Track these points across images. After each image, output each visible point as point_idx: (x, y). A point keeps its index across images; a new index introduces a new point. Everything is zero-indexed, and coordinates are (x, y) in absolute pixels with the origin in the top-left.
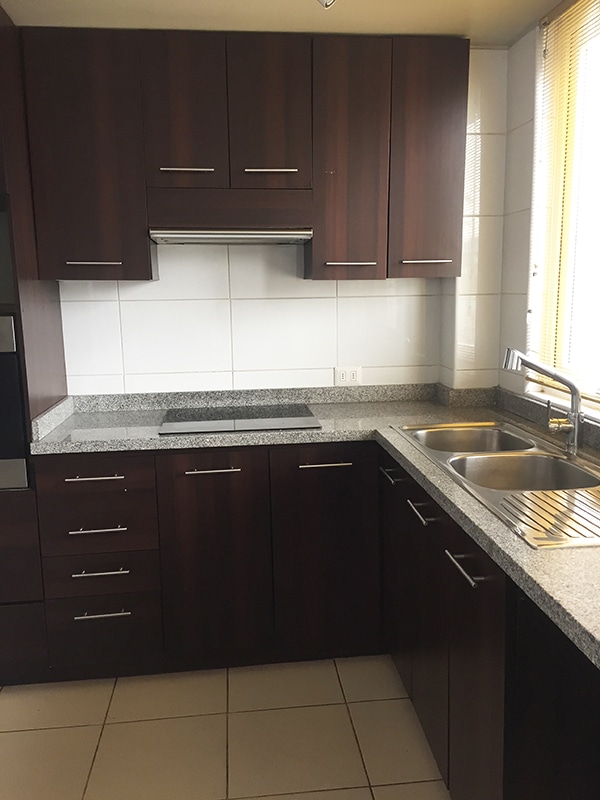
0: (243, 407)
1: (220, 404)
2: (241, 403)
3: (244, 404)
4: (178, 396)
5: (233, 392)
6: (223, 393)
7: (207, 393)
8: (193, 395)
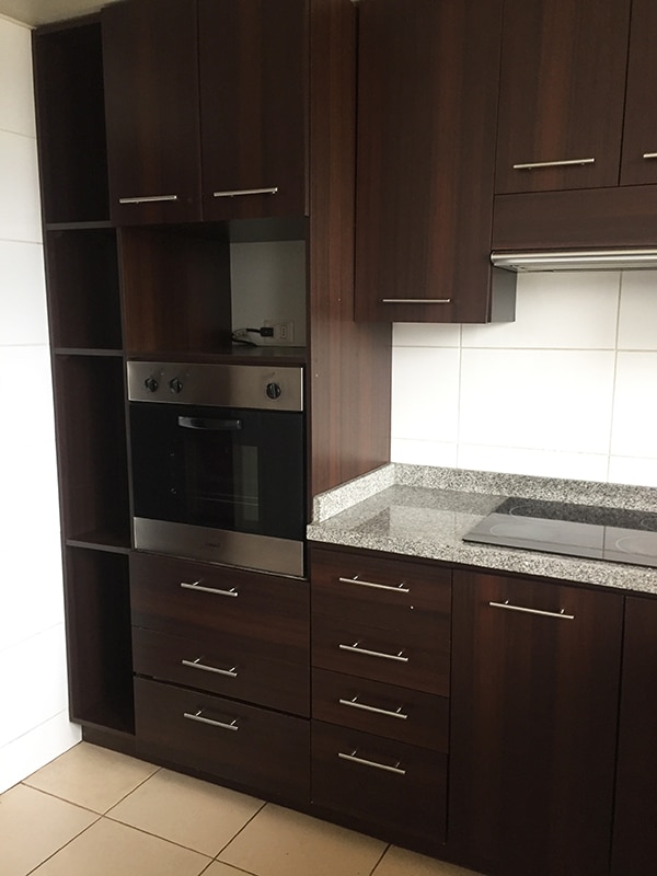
0: (619, 510)
1: (583, 500)
2: (617, 503)
3: (622, 506)
4: (525, 480)
5: (606, 486)
6: (590, 485)
7: (566, 482)
8: (547, 483)
